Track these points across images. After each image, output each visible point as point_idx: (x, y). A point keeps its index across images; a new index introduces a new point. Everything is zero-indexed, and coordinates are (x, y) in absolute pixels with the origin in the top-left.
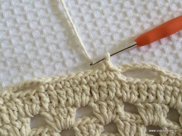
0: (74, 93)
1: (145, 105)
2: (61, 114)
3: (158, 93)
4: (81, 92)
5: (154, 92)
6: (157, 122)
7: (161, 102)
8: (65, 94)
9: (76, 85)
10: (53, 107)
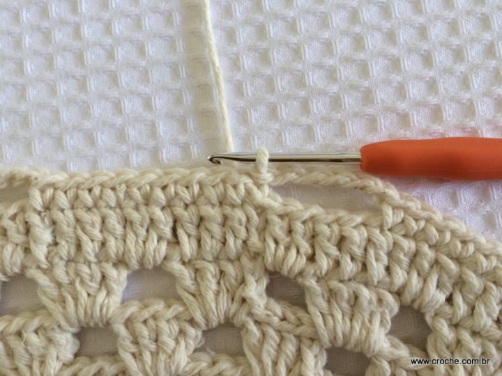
0: (125, 227)
1: (328, 286)
2: (82, 282)
3: (371, 256)
4: (146, 227)
5: (358, 252)
6: (358, 340)
7: (376, 283)
8: (98, 226)
9: (132, 204)
10: (61, 258)
